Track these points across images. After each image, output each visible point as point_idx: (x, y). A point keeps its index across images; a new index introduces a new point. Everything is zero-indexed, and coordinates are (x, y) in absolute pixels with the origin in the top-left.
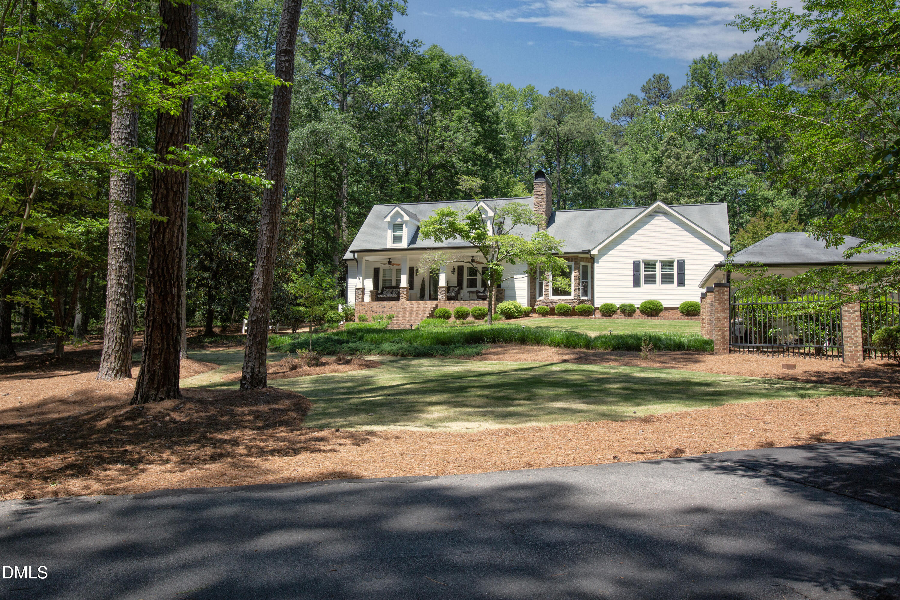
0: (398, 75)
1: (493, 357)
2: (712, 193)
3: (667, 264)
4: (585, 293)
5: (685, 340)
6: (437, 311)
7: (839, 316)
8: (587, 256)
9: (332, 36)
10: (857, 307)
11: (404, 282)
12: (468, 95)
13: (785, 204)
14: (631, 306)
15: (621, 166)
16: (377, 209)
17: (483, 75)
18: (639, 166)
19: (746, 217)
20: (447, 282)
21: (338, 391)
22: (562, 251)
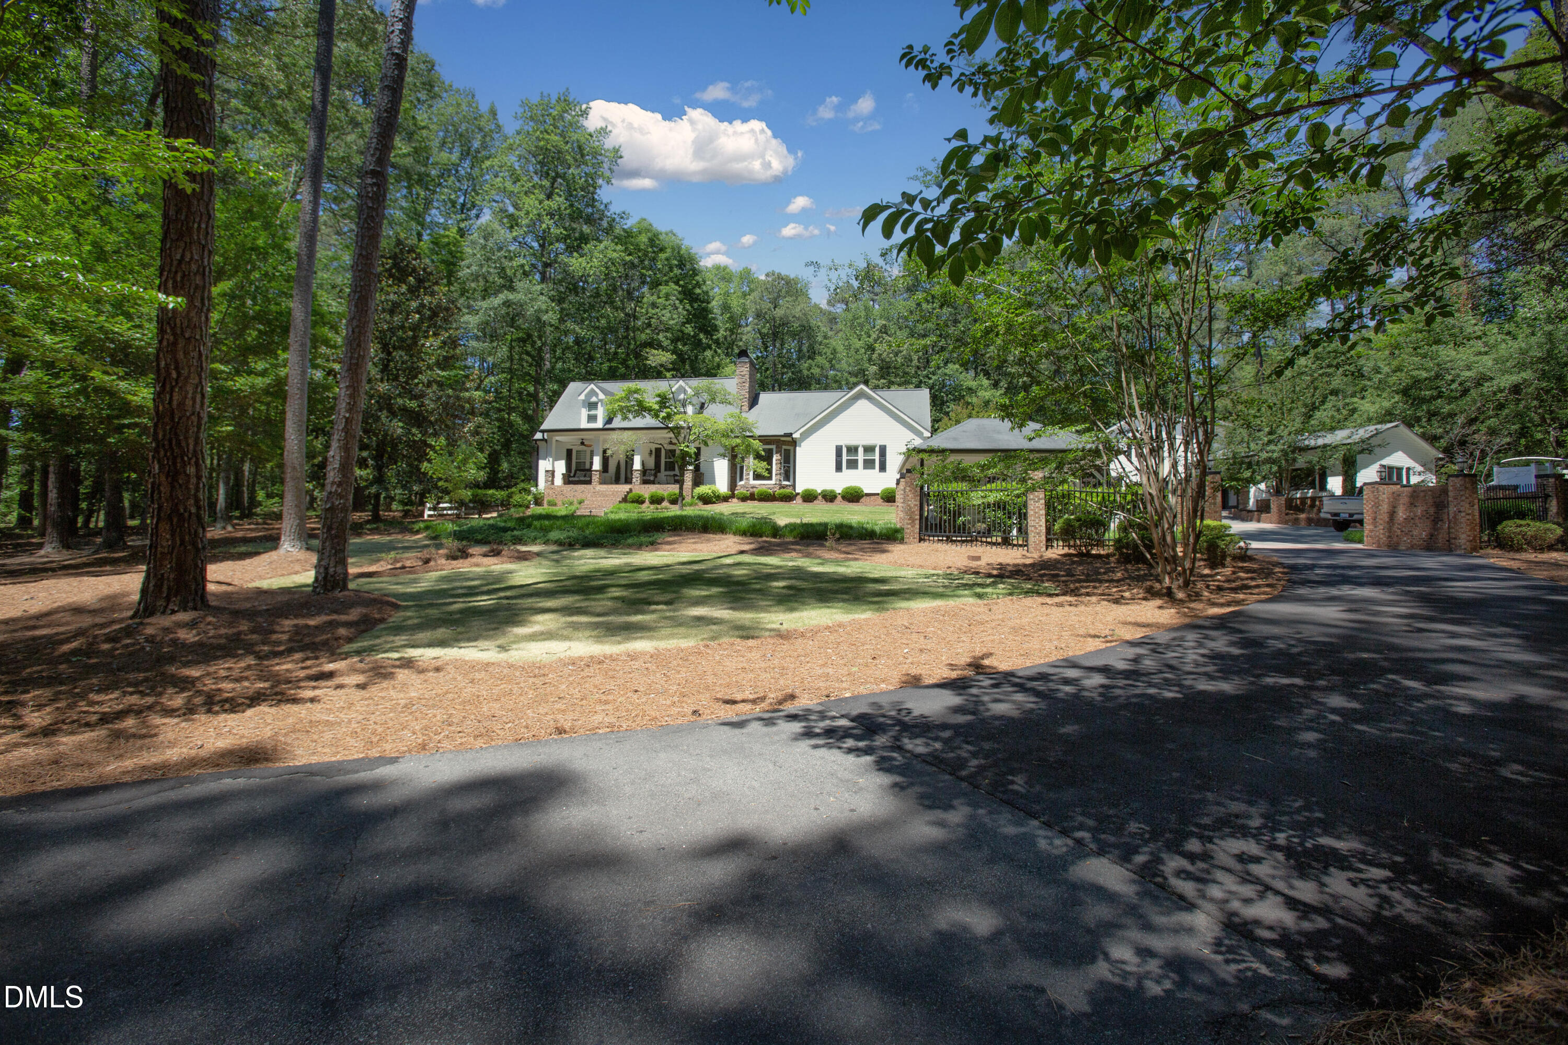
0: (602, 246)
1: (668, 547)
2: (921, 382)
3: (869, 449)
4: (787, 478)
5: (877, 529)
6: (630, 495)
7: (1025, 505)
8: (789, 439)
9: (531, 203)
10: (1042, 496)
11: (597, 464)
12: (677, 271)
13: (986, 394)
14: (832, 491)
15: (834, 352)
16: (573, 387)
17: (693, 251)
18: (852, 352)
19: (952, 406)
20: (643, 464)
21: (455, 592)
22: (758, 433)
